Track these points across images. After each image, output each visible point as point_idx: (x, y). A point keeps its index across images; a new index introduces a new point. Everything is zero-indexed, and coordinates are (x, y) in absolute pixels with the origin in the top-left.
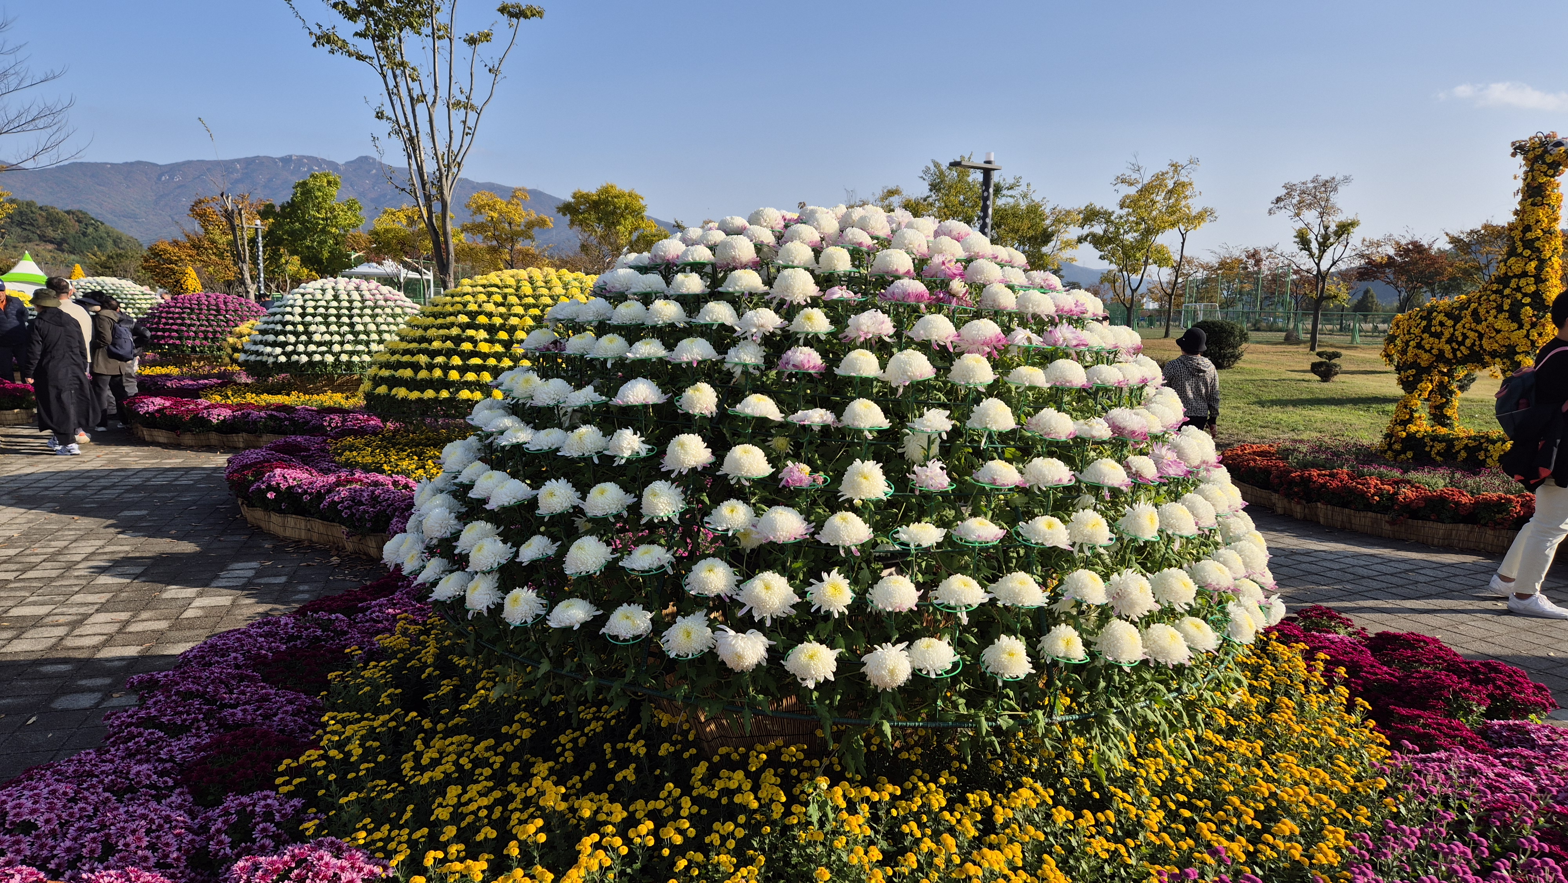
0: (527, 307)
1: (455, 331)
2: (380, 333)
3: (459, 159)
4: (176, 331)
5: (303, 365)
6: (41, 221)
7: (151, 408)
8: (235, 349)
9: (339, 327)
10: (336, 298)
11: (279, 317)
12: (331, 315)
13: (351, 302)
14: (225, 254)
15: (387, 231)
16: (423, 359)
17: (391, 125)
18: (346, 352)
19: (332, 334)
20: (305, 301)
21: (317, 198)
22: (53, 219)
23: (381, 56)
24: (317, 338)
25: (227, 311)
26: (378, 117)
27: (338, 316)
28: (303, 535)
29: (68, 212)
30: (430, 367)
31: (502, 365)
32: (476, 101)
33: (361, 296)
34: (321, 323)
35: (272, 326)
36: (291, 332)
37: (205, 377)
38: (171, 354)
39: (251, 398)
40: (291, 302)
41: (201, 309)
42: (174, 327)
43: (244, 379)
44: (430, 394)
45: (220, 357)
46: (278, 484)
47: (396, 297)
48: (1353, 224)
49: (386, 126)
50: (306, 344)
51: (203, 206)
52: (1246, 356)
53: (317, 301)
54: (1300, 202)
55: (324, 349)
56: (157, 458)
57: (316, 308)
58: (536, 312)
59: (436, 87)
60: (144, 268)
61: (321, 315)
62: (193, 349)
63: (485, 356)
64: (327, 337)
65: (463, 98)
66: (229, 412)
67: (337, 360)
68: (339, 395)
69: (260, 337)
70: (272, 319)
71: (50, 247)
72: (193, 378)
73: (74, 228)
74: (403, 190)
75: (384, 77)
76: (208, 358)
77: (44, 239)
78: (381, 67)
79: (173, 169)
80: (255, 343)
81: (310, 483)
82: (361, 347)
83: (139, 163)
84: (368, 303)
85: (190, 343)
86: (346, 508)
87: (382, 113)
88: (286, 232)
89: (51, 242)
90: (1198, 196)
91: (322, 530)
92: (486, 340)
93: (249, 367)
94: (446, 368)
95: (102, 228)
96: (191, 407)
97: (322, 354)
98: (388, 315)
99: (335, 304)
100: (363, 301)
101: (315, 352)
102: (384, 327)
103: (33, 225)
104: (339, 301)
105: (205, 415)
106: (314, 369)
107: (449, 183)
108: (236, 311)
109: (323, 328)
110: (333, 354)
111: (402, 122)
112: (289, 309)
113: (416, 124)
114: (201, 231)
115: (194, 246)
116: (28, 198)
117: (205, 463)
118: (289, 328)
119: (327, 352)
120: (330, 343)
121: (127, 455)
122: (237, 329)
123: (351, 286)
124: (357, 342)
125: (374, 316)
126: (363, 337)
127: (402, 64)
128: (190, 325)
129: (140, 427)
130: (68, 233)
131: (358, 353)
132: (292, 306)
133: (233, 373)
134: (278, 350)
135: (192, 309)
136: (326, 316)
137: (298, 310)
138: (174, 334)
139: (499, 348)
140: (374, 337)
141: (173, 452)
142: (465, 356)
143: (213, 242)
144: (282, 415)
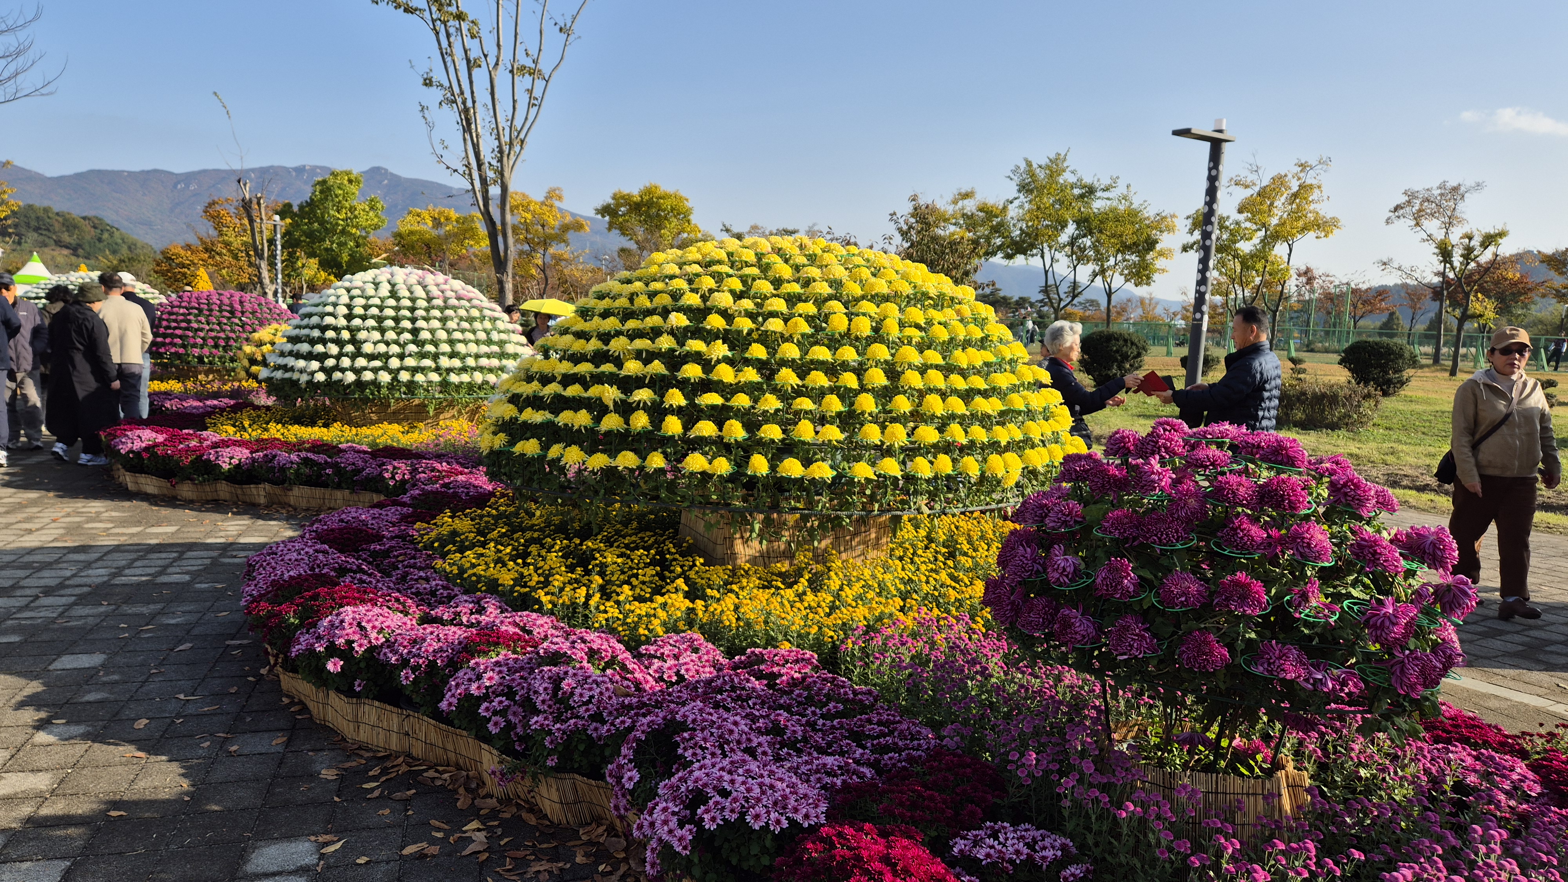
0: (792, 300)
1: (666, 343)
2: (451, 342)
3: (522, 136)
4: (180, 337)
5: (349, 385)
6: (57, 227)
7: (138, 445)
8: (253, 361)
9: (398, 334)
10: (393, 294)
11: (315, 320)
12: (387, 318)
13: (413, 300)
14: (240, 255)
15: (412, 233)
16: (610, 394)
17: (443, 92)
18: (407, 369)
19: (387, 344)
20: (352, 298)
21: (337, 196)
22: (70, 225)
23: (434, 9)
24: (368, 348)
25: (243, 313)
26: (426, 84)
27: (397, 320)
28: (394, 744)
29: (84, 218)
30: (625, 409)
31: (762, 406)
32: (545, 66)
33: (427, 293)
34: (374, 328)
35: (306, 331)
36: (332, 341)
37: (216, 395)
38: (172, 365)
39: (275, 431)
40: (332, 299)
41: (211, 310)
42: (178, 332)
43: (264, 400)
44: (627, 460)
45: (234, 370)
46: (350, 643)
47: (471, 295)
48: (1501, 234)
49: (436, 94)
50: (353, 357)
51: (217, 208)
52: (1413, 383)
53: (368, 298)
54: (1420, 211)
55: (377, 363)
56: (138, 523)
57: (366, 307)
58: (810, 308)
59: (499, 46)
60: (156, 272)
61: (373, 317)
62: (200, 359)
63: (728, 390)
64: (382, 348)
65: (529, 63)
66: (246, 452)
67: (395, 379)
68: (396, 426)
69: (289, 347)
70: (306, 321)
71: (66, 252)
72: (199, 396)
73: (89, 233)
74: (455, 171)
75: (437, 33)
76: (218, 371)
77: (59, 244)
78: (433, 21)
79: (189, 177)
80: (282, 354)
81: (414, 642)
82: (427, 363)
83: (156, 171)
84: (436, 302)
85: (197, 352)
86: (495, 713)
87: (430, 80)
88: (304, 233)
89: (67, 247)
90: (1326, 201)
91: (434, 737)
92: (727, 360)
93: (273, 387)
94: (658, 412)
95: (117, 234)
96: (193, 443)
97: (375, 370)
98: (461, 319)
99: (392, 302)
100: (429, 299)
101: (365, 369)
102: (457, 335)
103: (48, 230)
104: (398, 299)
105: (212, 458)
106: (363, 391)
107: (511, 163)
108: (254, 312)
109: (376, 336)
110: (390, 371)
111: (456, 90)
112: (329, 309)
113: (472, 93)
114: (213, 233)
115: (207, 250)
116: (46, 203)
117: (208, 534)
118: (330, 334)
119: (381, 368)
120: (387, 357)
121: (97, 518)
122: (256, 336)
123: (413, 280)
124: (423, 355)
125: (444, 320)
126: (430, 348)
127: (460, 17)
128: (197, 330)
129: (122, 471)
130: (83, 238)
131: (422, 370)
132: (335, 305)
133: (250, 392)
134: (315, 365)
135: (200, 310)
136: (380, 319)
137: (342, 310)
138: (178, 341)
139: (751, 375)
140: (445, 348)
141: (165, 512)
142: (692, 389)
143: (227, 244)
144: (321, 458)
